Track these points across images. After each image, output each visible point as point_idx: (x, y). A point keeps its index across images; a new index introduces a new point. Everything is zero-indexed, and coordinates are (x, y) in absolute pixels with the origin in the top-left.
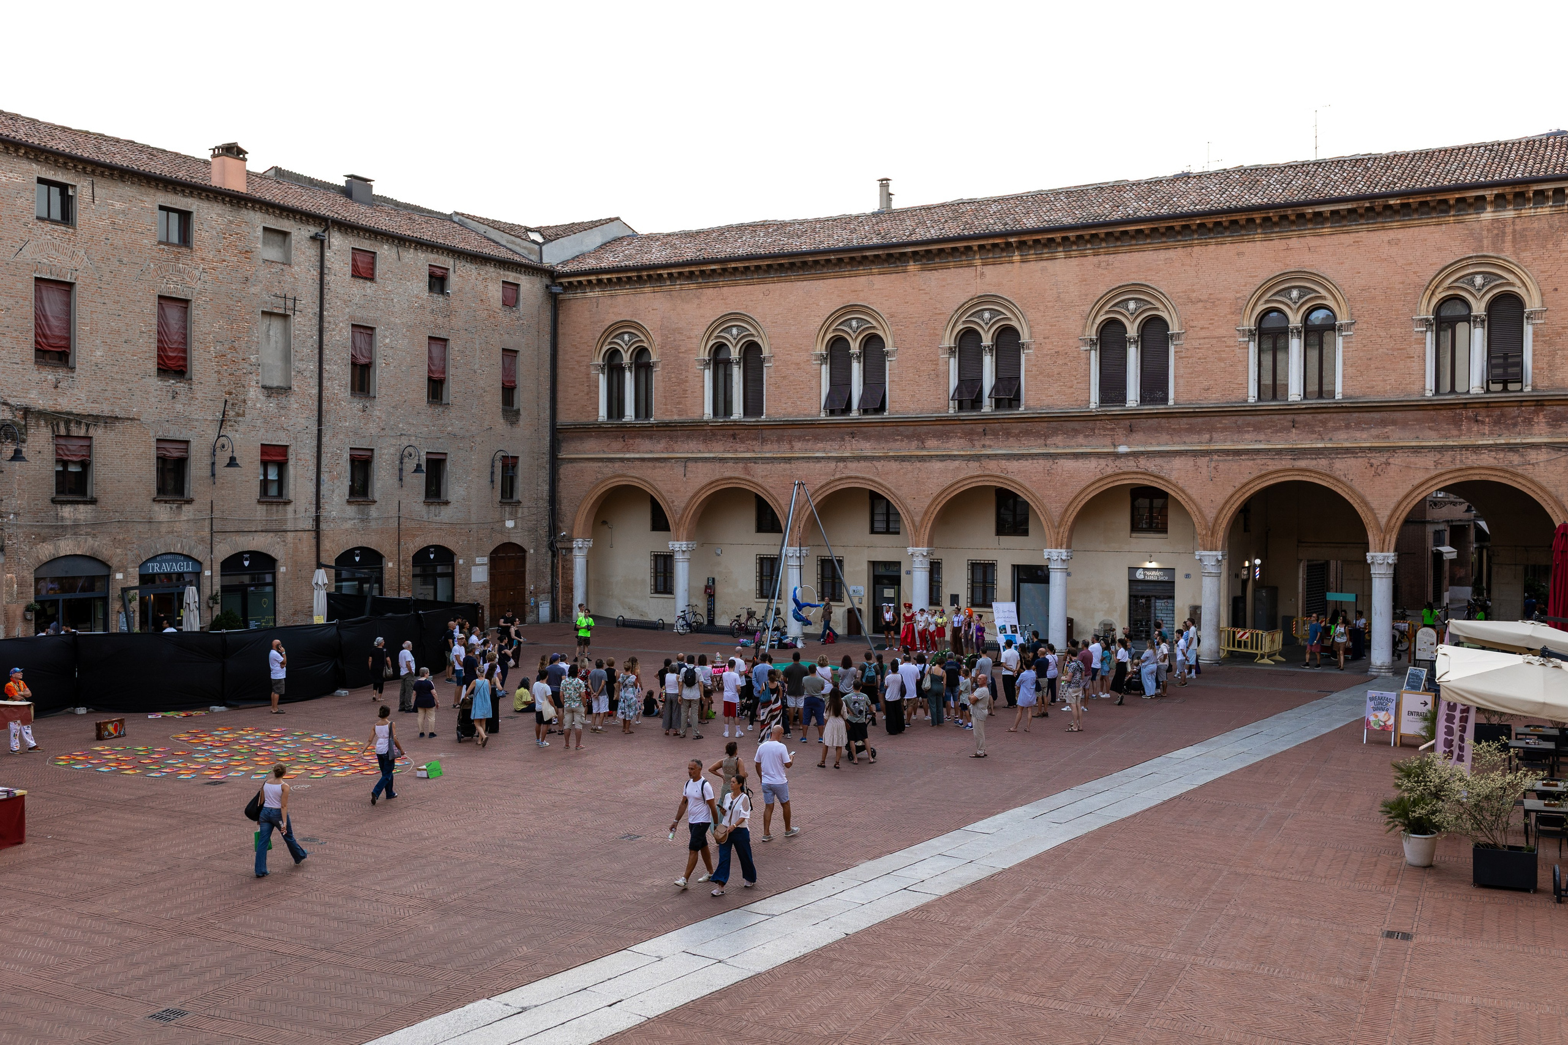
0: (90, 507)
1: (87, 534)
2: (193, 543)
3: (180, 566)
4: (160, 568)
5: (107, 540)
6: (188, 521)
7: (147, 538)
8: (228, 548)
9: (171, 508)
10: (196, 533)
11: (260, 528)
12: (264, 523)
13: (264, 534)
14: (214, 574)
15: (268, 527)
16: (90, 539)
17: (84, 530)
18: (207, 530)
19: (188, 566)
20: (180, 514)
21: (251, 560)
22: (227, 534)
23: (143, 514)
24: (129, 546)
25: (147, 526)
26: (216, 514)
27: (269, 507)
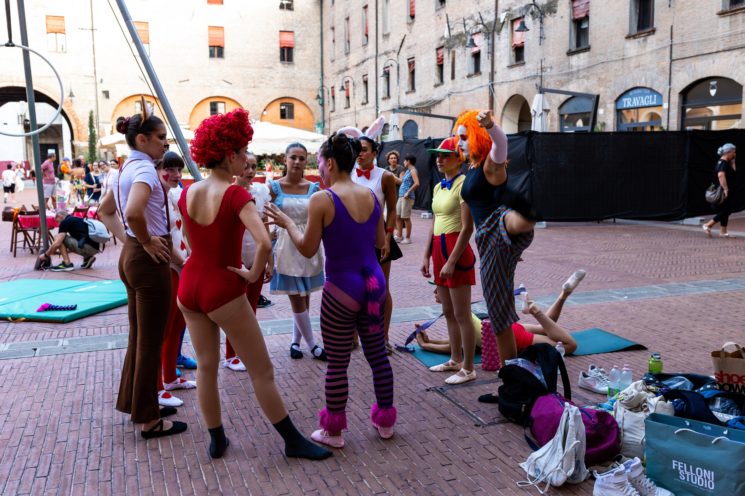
0: (587, 54)
1: (584, 77)
2: (654, 75)
3: (647, 100)
4: (631, 103)
5: (594, 81)
6: (652, 52)
7: (620, 75)
8: (686, 75)
9: (639, 42)
10: (658, 63)
11: (721, 48)
12: (727, 39)
13: (727, 53)
14: (671, 106)
15: (732, 45)
16: (585, 81)
17: (582, 74)
18: (668, 60)
19: (653, 100)
20: (645, 47)
21: (718, 87)
22: (686, 60)
23: (619, 53)
24: (608, 84)
25: (620, 63)
26: (677, 40)
27: (733, 18)
